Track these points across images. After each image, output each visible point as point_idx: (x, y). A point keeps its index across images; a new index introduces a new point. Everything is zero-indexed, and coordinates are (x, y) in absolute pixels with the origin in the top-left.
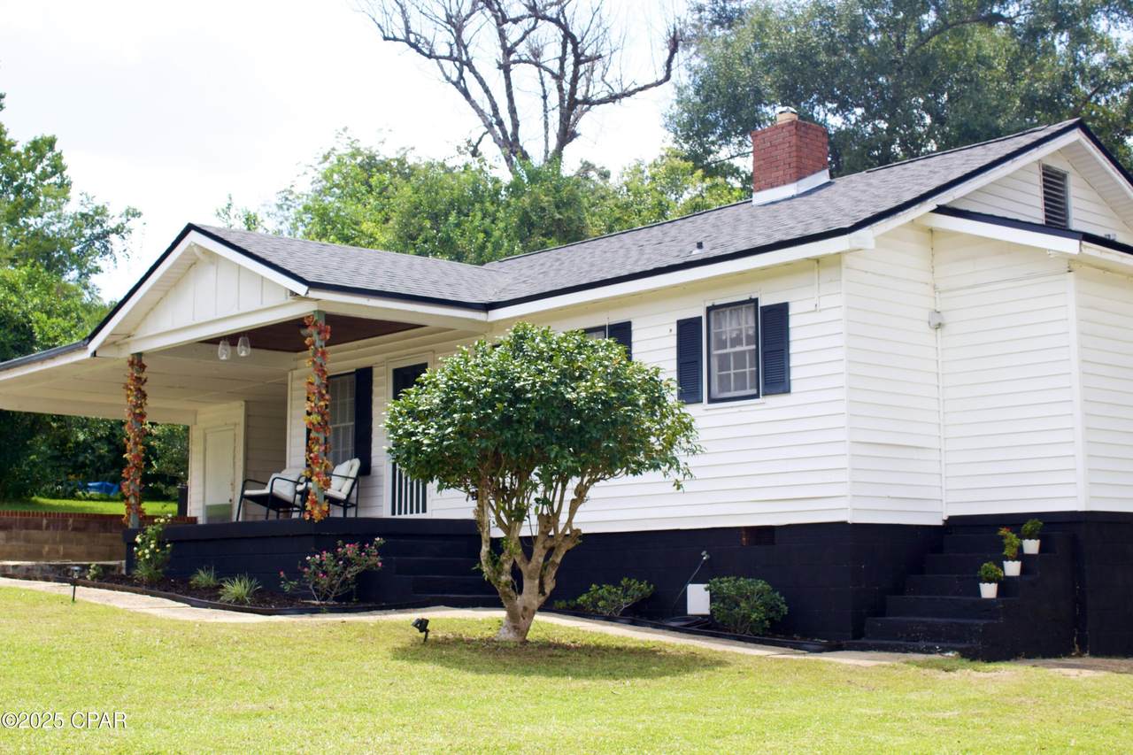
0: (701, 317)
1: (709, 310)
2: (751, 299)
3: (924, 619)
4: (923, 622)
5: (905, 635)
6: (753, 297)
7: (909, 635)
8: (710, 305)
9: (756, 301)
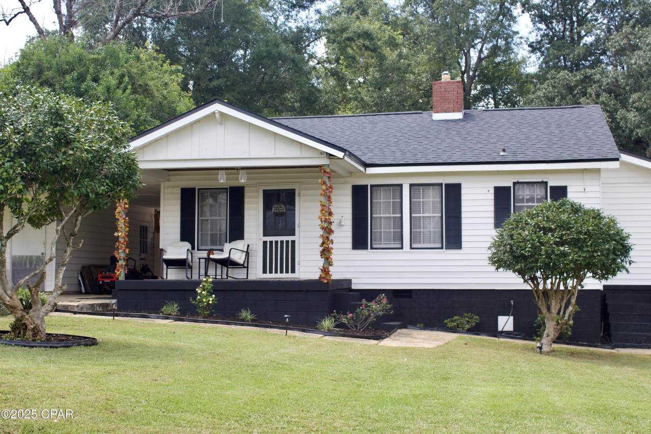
0: (510, 187)
1: (515, 184)
2: (542, 181)
3: (645, 334)
4: (644, 335)
5: (634, 341)
6: (545, 180)
7: (636, 340)
8: (516, 181)
9: (546, 183)
